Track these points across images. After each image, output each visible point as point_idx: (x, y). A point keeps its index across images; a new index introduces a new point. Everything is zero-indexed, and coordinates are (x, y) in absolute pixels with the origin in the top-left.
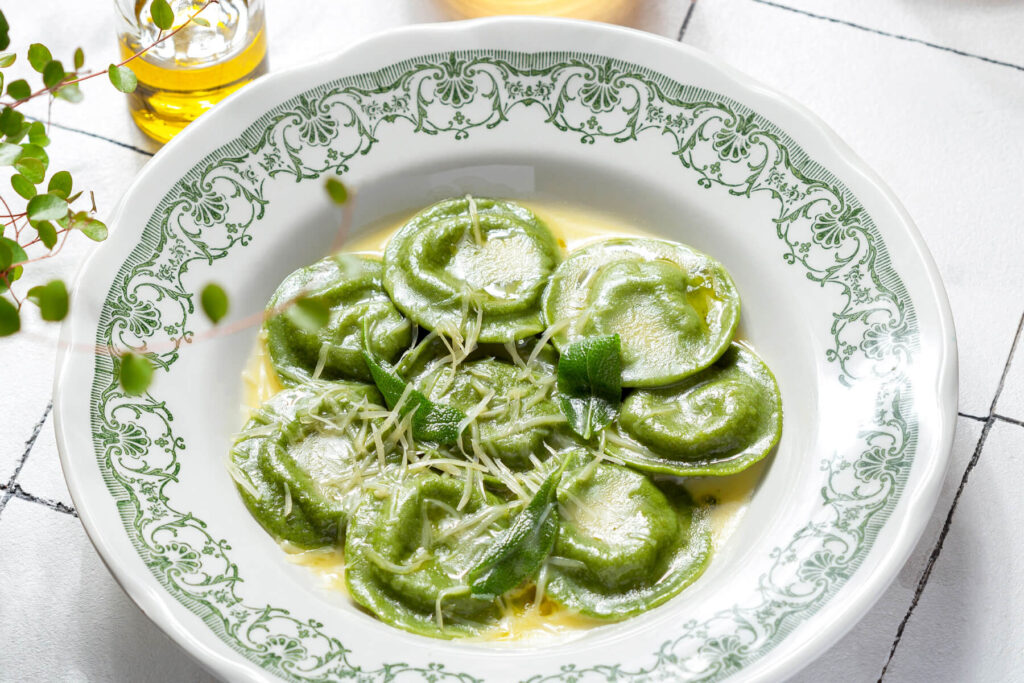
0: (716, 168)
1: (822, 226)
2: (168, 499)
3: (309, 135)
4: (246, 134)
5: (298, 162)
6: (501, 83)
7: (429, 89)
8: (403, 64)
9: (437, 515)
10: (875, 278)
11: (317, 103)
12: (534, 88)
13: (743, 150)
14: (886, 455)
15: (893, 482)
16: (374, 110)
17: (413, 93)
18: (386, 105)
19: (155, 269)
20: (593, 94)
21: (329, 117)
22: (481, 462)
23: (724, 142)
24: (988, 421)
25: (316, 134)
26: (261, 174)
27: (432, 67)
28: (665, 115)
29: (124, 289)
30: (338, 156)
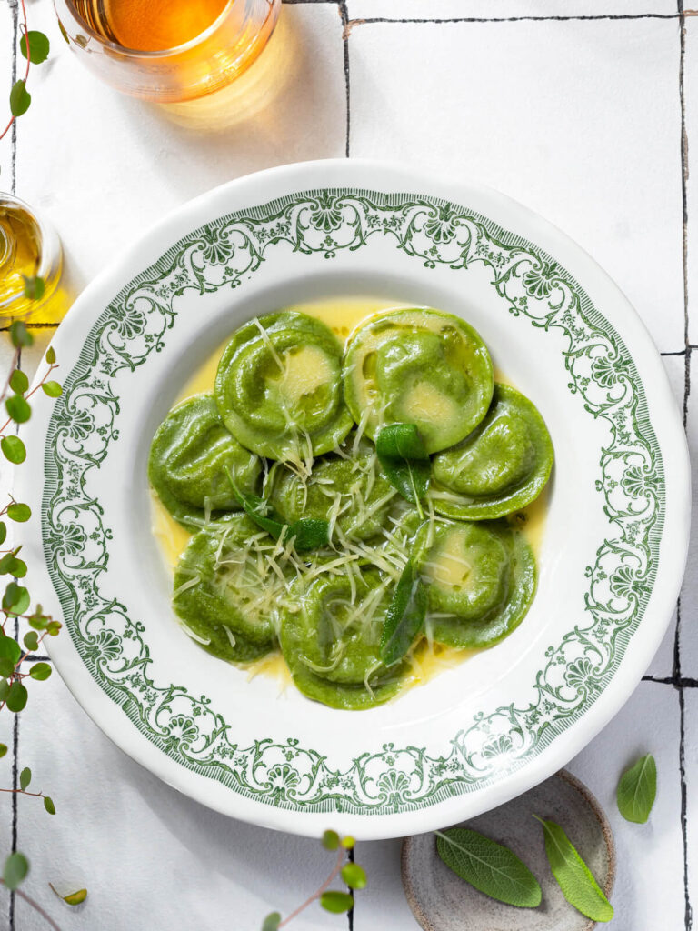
0: (434, 251)
1: (530, 282)
2: (152, 681)
3: (126, 332)
4: (82, 355)
5: (127, 356)
6: (250, 234)
7: (199, 259)
8: (173, 248)
9: (338, 611)
10: (585, 319)
11: (123, 306)
12: (276, 229)
13: (449, 232)
14: (643, 472)
15: (656, 498)
16: (165, 292)
17: (188, 267)
18: (172, 284)
19: (64, 494)
20: (322, 220)
21: (135, 312)
22: (352, 553)
23: (434, 230)
24: (687, 353)
25: (131, 327)
26: (105, 378)
27: (195, 242)
28: (381, 220)
29: (51, 523)
30: (153, 337)
